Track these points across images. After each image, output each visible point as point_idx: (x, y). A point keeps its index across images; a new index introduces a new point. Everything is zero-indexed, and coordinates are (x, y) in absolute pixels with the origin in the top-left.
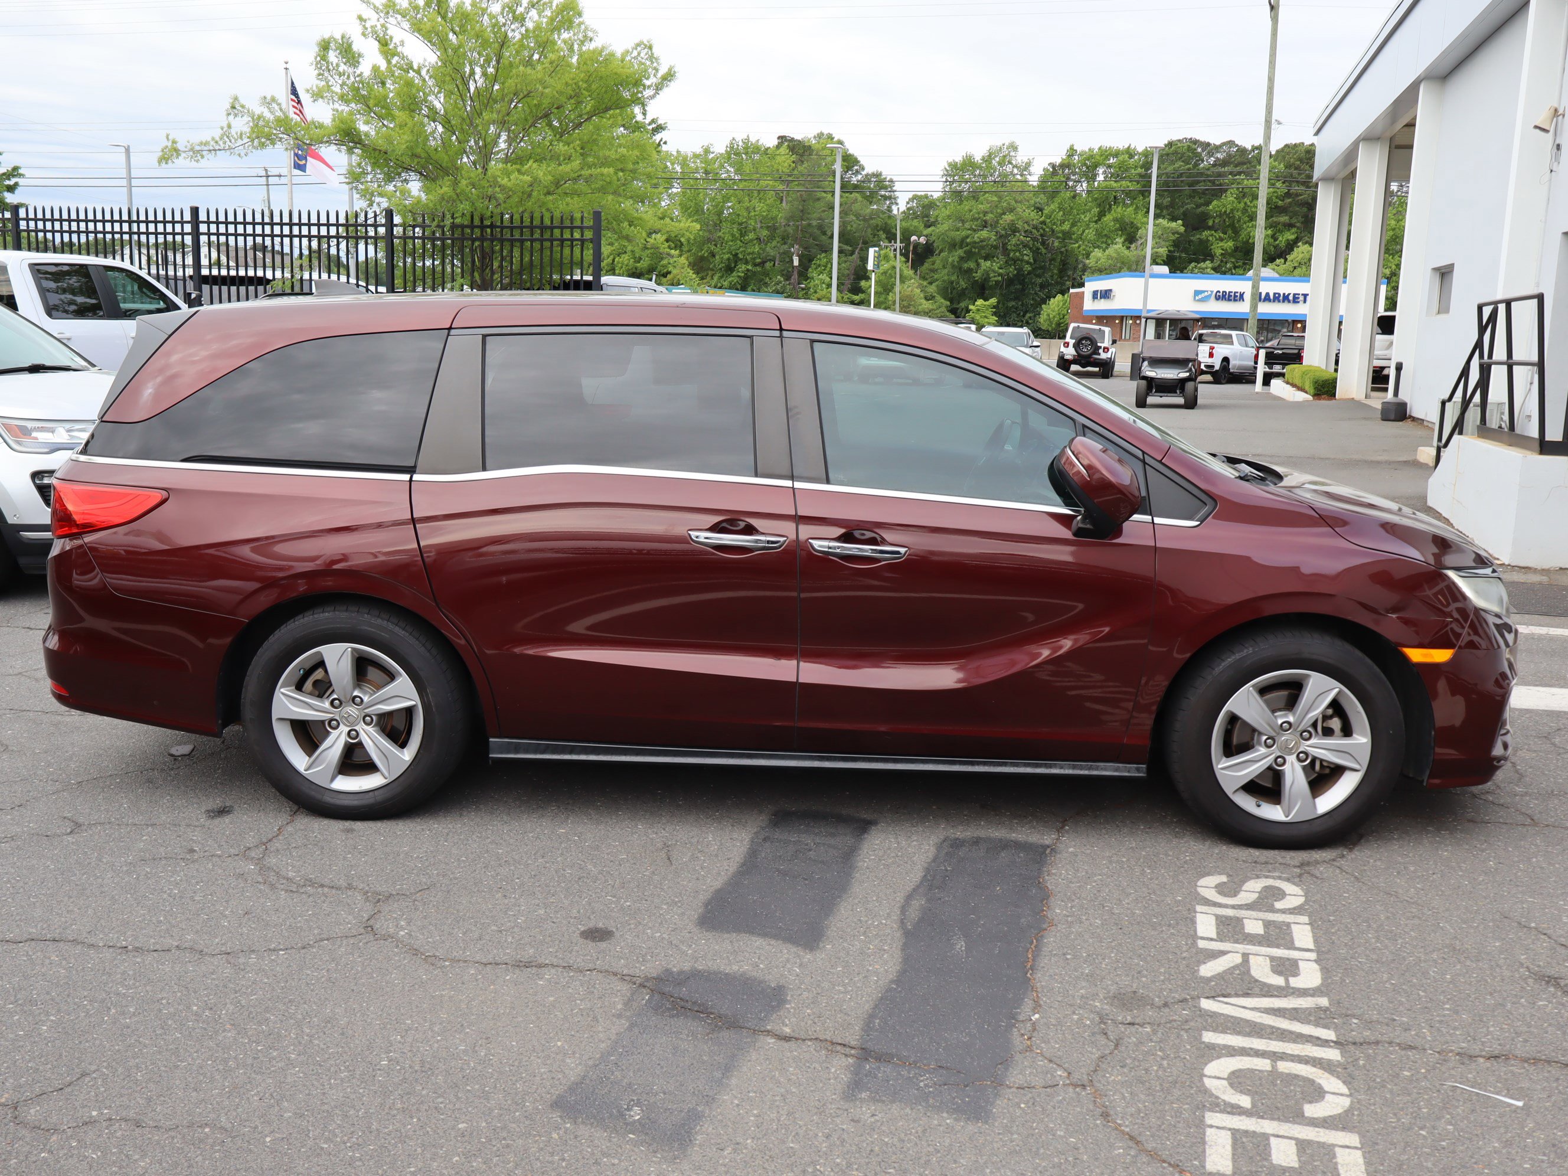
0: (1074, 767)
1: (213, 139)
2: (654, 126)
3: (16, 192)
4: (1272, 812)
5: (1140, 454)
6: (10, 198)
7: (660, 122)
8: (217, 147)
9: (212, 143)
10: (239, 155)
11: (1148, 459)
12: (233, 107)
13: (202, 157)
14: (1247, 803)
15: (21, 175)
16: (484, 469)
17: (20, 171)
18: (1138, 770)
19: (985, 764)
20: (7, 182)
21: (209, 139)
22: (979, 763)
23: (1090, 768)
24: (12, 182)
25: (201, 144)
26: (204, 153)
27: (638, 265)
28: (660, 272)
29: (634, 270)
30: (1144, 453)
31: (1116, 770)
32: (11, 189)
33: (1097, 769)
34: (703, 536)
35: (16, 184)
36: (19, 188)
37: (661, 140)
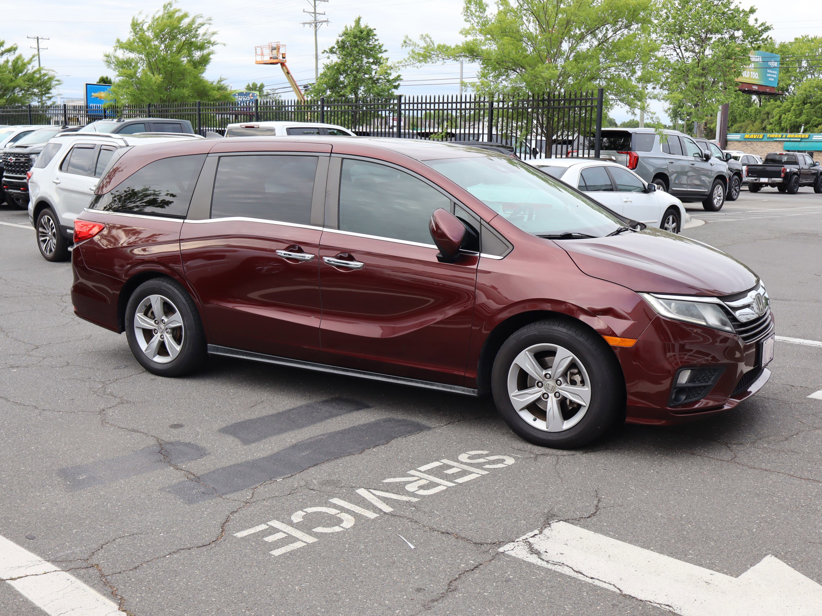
0: (444, 387)
1: (404, 59)
2: (763, 27)
3: (399, 89)
4: (540, 425)
5: (479, 218)
6: (396, 92)
7: (767, 25)
8: (407, 64)
9: (404, 62)
10: (417, 67)
11: (482, 222)
12: (405, 42)
13: (399, 69)
14: (528, 417)
15: (401, 80)
16: (210, 218)
17: (401, 77)
18: (473, 392)
19: (403, 380)
20: (395, 84)
21: (402, 60)
22: (401, 379)
23: (451, 388)
24: (396, 84)
25: (398, 63)
26: (400, 67)
27: (798, 120)
28: (812, 124)
29: (795, 124)
30: (481, 218)
31: (463, 390)
32: (396, 87)
33: (454, 389)
34: (282, 253)
35: (399, 85)
36: (400, 87)
37: (768, 36)
